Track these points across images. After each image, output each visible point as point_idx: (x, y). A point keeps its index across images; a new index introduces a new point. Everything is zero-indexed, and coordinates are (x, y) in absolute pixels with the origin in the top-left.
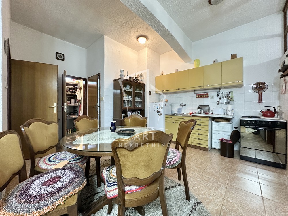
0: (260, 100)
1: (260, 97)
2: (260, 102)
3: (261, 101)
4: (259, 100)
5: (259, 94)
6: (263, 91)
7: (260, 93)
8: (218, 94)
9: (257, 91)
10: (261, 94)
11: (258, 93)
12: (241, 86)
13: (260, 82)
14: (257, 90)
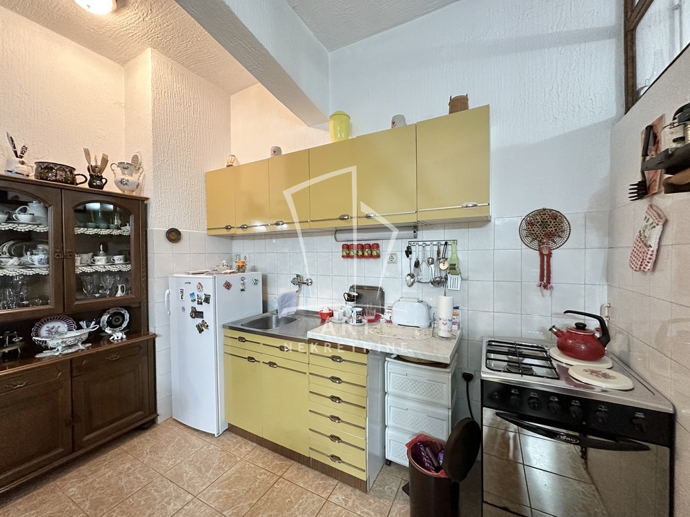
0: (545, 278)
1: (545, 267)
2: (545, 287)
3: (549, 281)
4: (542, 279)
5: (542, 255)
6: (554, 246)
7: (545, 252)
8: (409, 248)
9: (536, 242)
10: (549, 255)
11: (540, 250)
12: (484, 221)
13: (544, 210)
14: (534, 239)
